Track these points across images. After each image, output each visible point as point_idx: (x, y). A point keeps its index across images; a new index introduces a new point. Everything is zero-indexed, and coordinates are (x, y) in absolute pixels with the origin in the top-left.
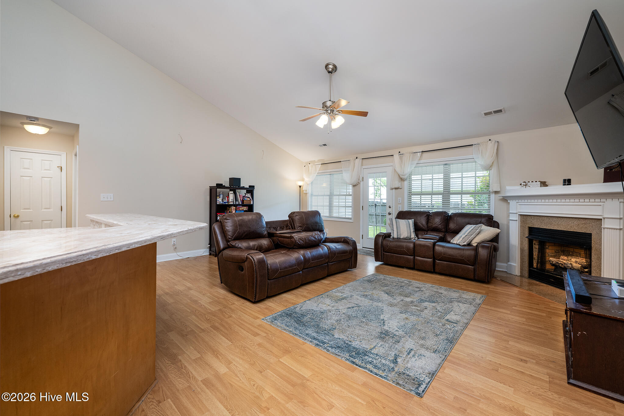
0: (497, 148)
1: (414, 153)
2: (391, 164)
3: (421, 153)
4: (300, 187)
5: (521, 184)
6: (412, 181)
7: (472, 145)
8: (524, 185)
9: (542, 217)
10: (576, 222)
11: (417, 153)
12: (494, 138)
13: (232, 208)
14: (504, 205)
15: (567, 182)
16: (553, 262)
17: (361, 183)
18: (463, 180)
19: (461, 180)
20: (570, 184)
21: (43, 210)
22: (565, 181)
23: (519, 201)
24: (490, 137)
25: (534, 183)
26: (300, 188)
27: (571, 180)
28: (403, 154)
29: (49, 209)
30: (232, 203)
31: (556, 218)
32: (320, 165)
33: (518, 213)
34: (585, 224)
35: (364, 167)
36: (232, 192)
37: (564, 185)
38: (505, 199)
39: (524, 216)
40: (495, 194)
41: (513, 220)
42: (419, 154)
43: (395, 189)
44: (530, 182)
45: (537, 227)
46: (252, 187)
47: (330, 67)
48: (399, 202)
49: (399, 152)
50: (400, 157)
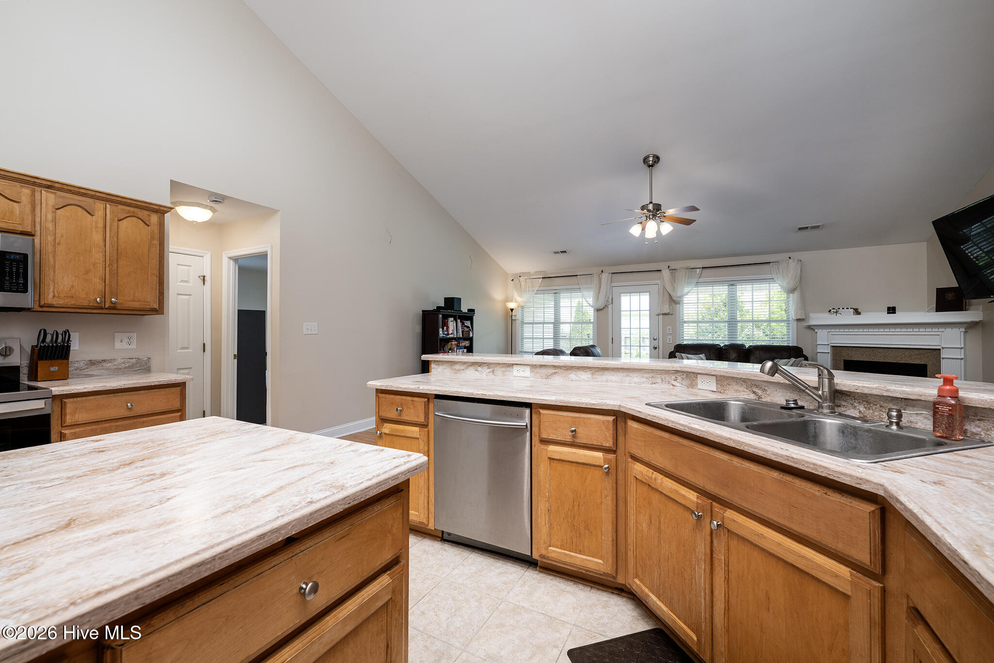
0: (801, 268)
1: (692, 269)
2: (658, 282)
3: (701, 269)
4: (512, 310)
5: (830, 311)
6: (684, 305)
7: (770, 263)
8: (834, 312)
9: (863, 349)
10: (907, 353)
11: (695, 270)
12: (796, 255)
13: (453, 343)
14: (809, 332)
15: (892, 310)
17: (610, 306)
18: (754, 305)
19: (751, 305)
20: (895, 313)
21: (178, 351)
22: (889, 308)
23: (832, 330)
24: (790, 255)
25: (845, 310)
26: (512, 312)
27: (897, 308)
28: (675, 270)
29: (187, 348)
30: (452, 336)
31: (882, 349)
32: (540, 280)
33: (828, 345)
34: (918, 354)
35: (613, 284)
36: (452, 319)
37: (888, 313)
38: (810, 328)
39: (838, 348)
40: (799, 323)
41: (823, 353)
42: (698, 270)
43: (663, 314)
44: (841, 308)
45: (856, 360)
46: (472, 311)
47: (651, 159)
48: (668, 332)
49: (669, 267)
50: (671, 273)
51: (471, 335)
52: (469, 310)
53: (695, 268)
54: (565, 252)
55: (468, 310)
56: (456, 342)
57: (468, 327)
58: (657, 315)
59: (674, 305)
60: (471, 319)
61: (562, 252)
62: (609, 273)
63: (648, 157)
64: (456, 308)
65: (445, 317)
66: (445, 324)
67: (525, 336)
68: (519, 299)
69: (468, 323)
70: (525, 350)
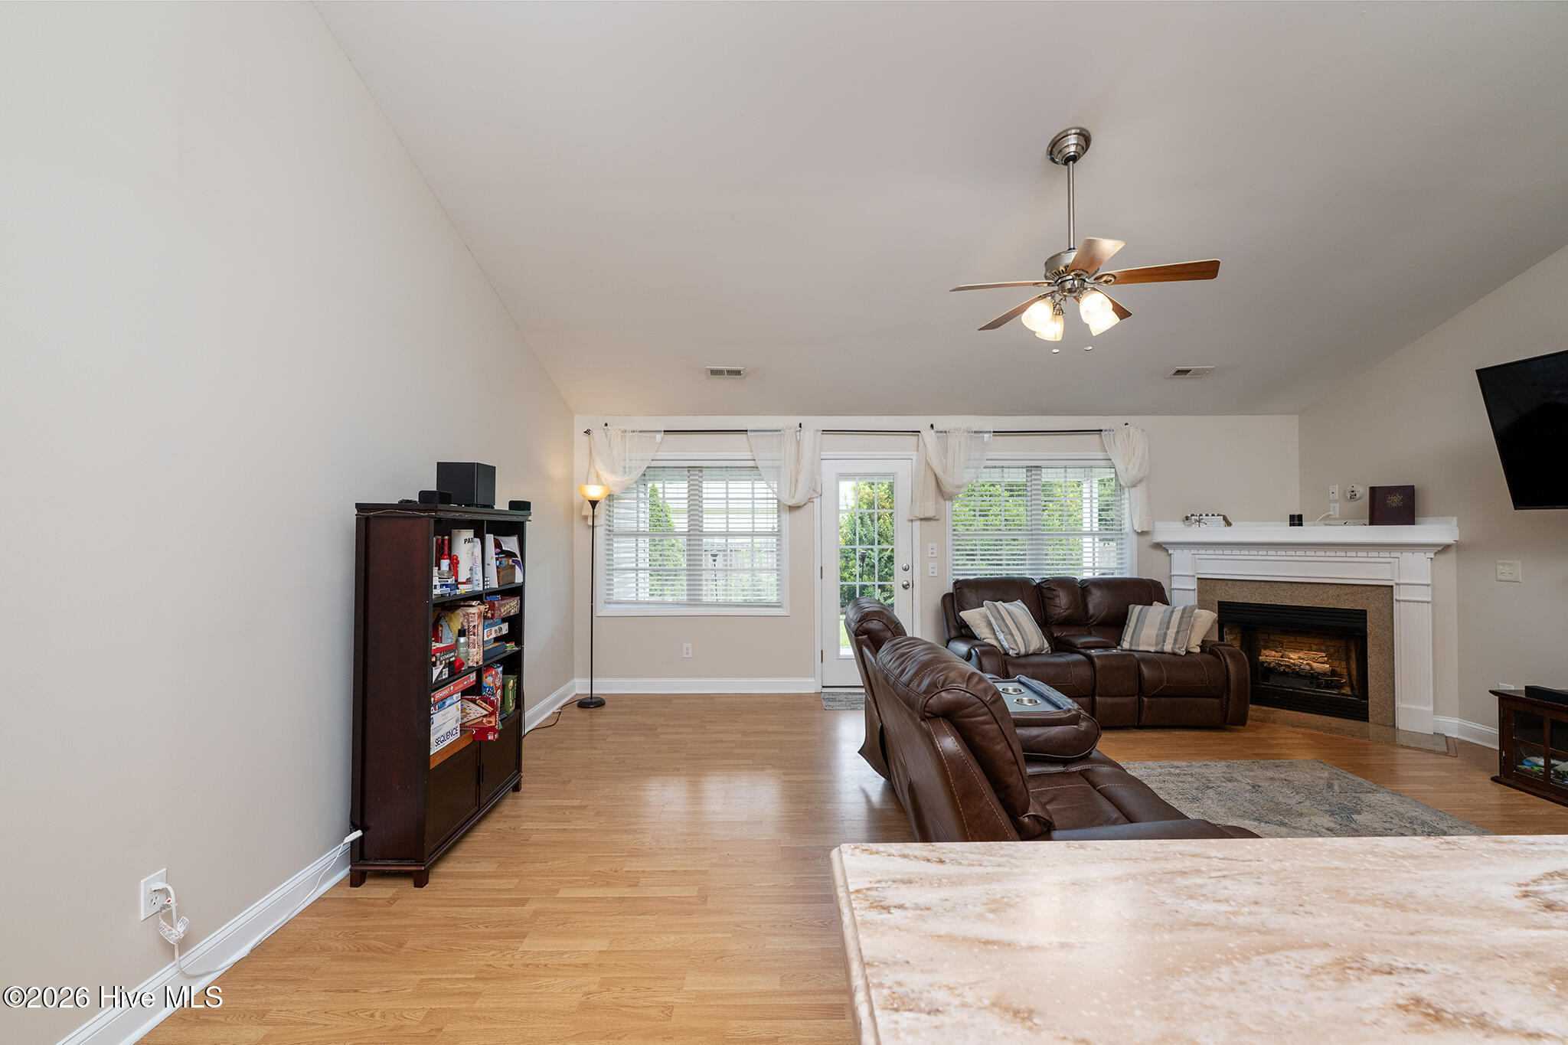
1: (976, 432)
2: (912, 454)
3: (992, 435)
4: (594, 503)
5: (1187, 519)
7: (1102, 430)
8: (1196, 521)
10: (1332, 591)
11: (981, 435)
12: (1134, 421)
13: (472, 610)
14: (1159, 554)
15: (1296, 520)
16: (1270, 663)
17: (818, 501)
20: (1303, 525)
22: (1292, 517)
23: (1199, 552)
24: (1126, 419)
25: (1211, 517)
26: (594, 508)
27: (1303, 517)
28: (946, 432)
30: (469, 588)
31: (1288, 585)
32: (659, 436)
33: (1194, 576)
34: (1352, 594)
35: (825, 454)
36: (469, 534)
37: (1290, 525)
38: (1159, 546)
39: (1209, 581)
40: (1140, 538)
41: (1183, 589)
42: (986, 436)
43: (921, 519)
44: (1204, 515)
45: (1242, 601)
46: (520, 506)
47: (1072, 140)
48: (930, 555)
49: (932, 426)
50: (938, 437)
51: (519, 579)
52: (515, 505)
53: (981, 432)
54: (738, 373)
55: (511, 503)
56: (482, 608)
57: (512, 555)
58: (909, 520)
59: (942, 501)
60: (517, 529)
61: (731, 372)
62: (817, 431)
63: (1064, 135)
64: (480, 498)
65: (446, 528)
66: (446, 550)
67: (615, 567)
68: (609, 477)
69: (510, 544)
70: (615, 598)
